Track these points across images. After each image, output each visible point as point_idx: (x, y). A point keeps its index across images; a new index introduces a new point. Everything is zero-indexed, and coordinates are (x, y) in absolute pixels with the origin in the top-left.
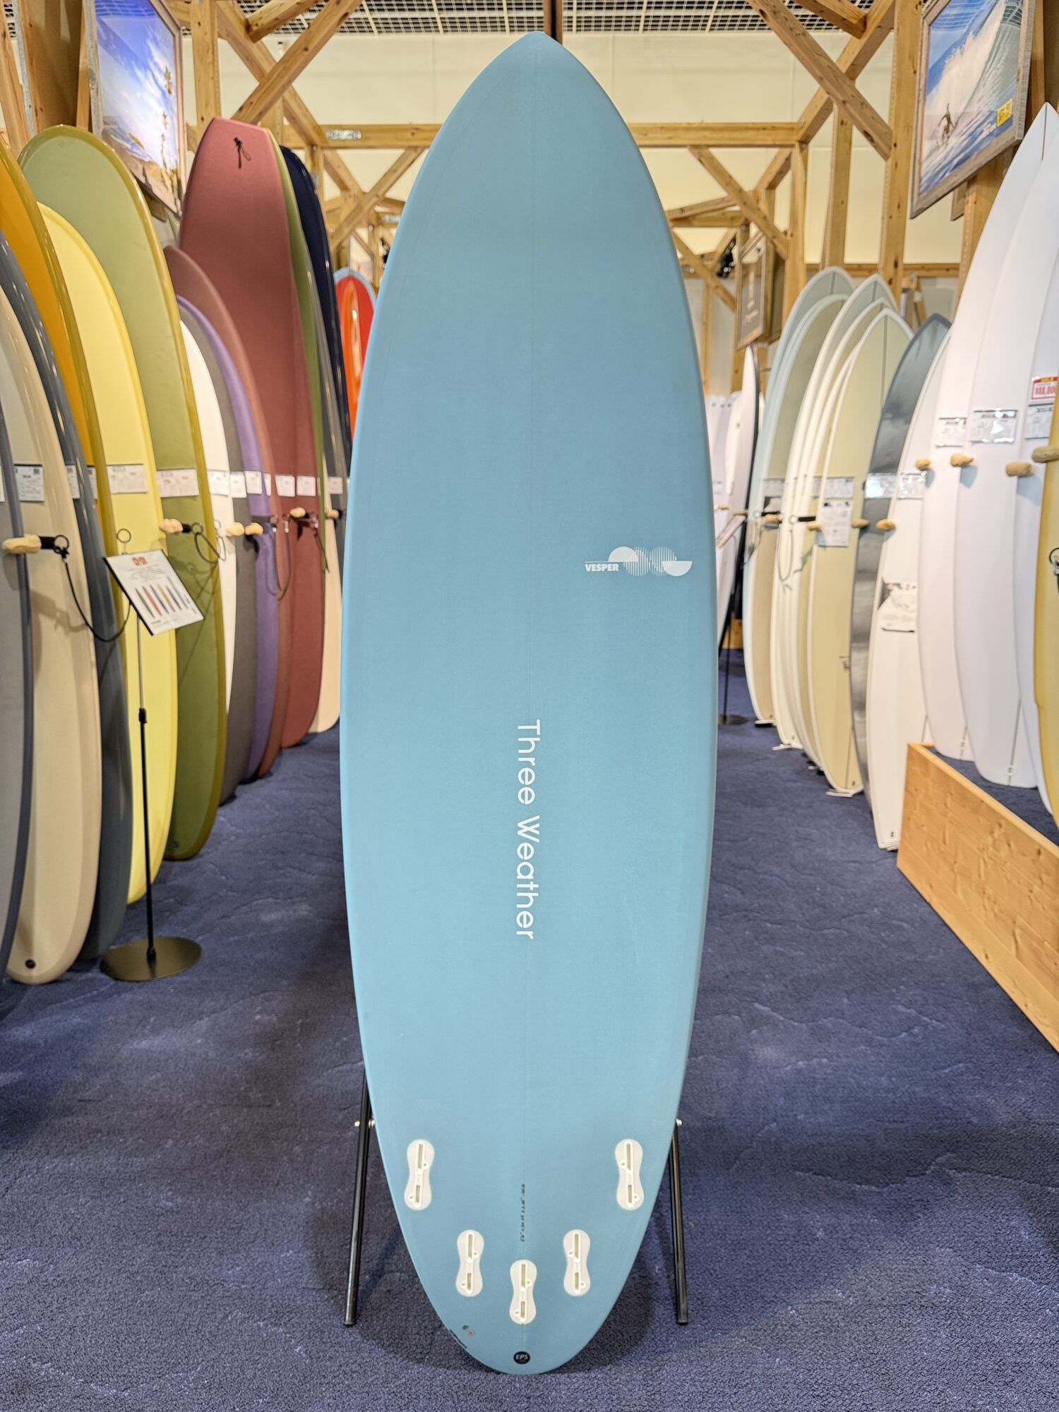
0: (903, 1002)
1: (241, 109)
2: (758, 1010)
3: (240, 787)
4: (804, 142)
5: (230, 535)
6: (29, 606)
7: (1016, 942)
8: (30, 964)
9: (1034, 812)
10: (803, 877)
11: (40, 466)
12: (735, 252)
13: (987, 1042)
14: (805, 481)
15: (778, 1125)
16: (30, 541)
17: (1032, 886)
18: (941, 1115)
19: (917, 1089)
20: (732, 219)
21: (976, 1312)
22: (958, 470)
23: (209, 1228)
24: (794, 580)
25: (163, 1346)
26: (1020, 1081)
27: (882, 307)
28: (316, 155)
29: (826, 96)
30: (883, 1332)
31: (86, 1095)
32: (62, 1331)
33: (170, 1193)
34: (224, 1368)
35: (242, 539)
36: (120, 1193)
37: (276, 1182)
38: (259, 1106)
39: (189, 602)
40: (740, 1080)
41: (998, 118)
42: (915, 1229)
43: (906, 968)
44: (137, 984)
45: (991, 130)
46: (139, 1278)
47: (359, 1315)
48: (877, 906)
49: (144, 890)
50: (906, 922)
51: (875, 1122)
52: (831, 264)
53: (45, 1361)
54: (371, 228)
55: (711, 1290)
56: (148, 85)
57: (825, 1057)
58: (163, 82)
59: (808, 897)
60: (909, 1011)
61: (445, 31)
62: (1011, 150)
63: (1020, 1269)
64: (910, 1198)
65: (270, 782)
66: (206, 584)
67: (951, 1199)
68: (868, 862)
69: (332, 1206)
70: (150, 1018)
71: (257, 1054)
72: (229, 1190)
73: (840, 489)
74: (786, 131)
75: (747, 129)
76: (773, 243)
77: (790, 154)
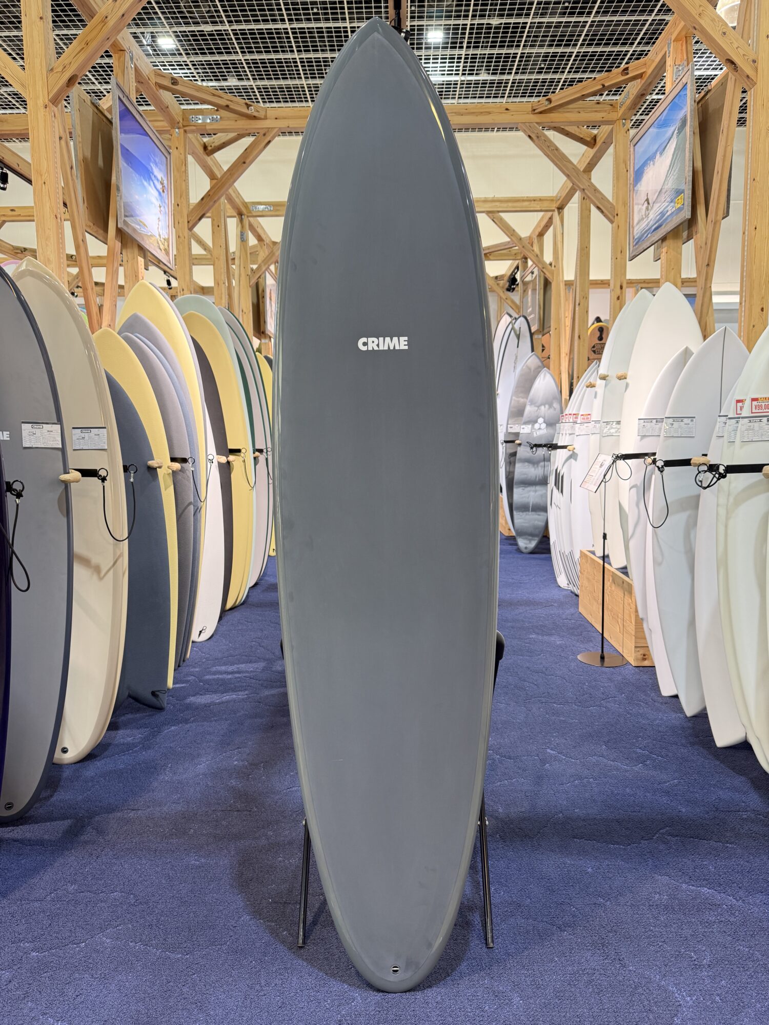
4: (560, 208)
8: (65, 751)
11: (105, 428)
12: (518, 276)
19: (648, 794)
20: (516, 255)
38: (244, 811)
41: (676, 205)
42: (646, 867)
43: (642, 728)
45: (673, 211)
48: (624, 693)
51: (623, 812)
56: (150, 188)
58: (159, 186)
59: (580, 688)
60: (644, 752)
63: (708, 886)
64: (644, 851)
67: (668, 851)
70: (168, 765)
71: (239, 783)
74: (549, 202)
75: (523, 201)
76: (543, 272)
77: (552, 215)
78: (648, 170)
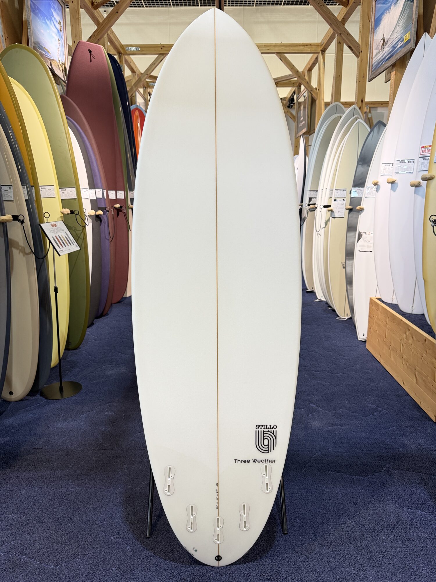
0: (370, 402)
1: (90, 38)
2: (311, 406)
3: (95, 320)
4: (323, 51)
5: (89, 215)
6: (8, 244)
7: (416, 377)
8: (11, 393)
9: (422, 324)
10: (328, 352)
11: (12, 186)
12: (295, 97)
13: (405, 418)
14: (326, 191)
15: (321, 453)
16: (8, 217)
17: (423, 354)
18: (387, 447)
19: (377, 437)
20: (293, 83)
21: (404, 527)
22: (390, 184)
23: (89, 499)
24: (322, 231)
25: (72, 548)
26: (419, 433)
27: (357, 118)
28: (122, 57)
29: (333, 31)
30: (367, 535)
31: (36, 446)
32: (30, 543)
33: (72, 486)
34: (98, 556)
35: (95, 216)
36: (52, 486)
37: (116, 480)
38: (108, 449)
39: (74, 243)
40: (305, 434)
41: (405, 39)
42: (378, 493)
43: (371, 389)
44: (56, 401)
45: (402, 44)
46: (61, 520)
47: (153, 533)
48: (358, 364)
49: (58, 362)
50: (370, 370)
51: (361, 451)
52: (335, 102)
53: (23, 555)
54: (144, 88)
55: (296, 520)
56: (51, 26)
57: (339, 425)
58: (58, 26)
59: (330, 361)
60: (373, 406)
61: (173, 6)
62: (410, 53)
63: (421, 509)
64: (376, 481)
65: (108, 317)
66: (80, 236)
67: (393, 481)
68: (355, 346)
69: (140, 489)
70: (62, 414)
71: (107, 428)
72: (97, 484)
73: (340, 194)
74: (316, 47)
75: (300, 46)
76: (311, 93)
77: (318, 56)
78: (384, 17)
